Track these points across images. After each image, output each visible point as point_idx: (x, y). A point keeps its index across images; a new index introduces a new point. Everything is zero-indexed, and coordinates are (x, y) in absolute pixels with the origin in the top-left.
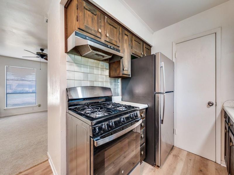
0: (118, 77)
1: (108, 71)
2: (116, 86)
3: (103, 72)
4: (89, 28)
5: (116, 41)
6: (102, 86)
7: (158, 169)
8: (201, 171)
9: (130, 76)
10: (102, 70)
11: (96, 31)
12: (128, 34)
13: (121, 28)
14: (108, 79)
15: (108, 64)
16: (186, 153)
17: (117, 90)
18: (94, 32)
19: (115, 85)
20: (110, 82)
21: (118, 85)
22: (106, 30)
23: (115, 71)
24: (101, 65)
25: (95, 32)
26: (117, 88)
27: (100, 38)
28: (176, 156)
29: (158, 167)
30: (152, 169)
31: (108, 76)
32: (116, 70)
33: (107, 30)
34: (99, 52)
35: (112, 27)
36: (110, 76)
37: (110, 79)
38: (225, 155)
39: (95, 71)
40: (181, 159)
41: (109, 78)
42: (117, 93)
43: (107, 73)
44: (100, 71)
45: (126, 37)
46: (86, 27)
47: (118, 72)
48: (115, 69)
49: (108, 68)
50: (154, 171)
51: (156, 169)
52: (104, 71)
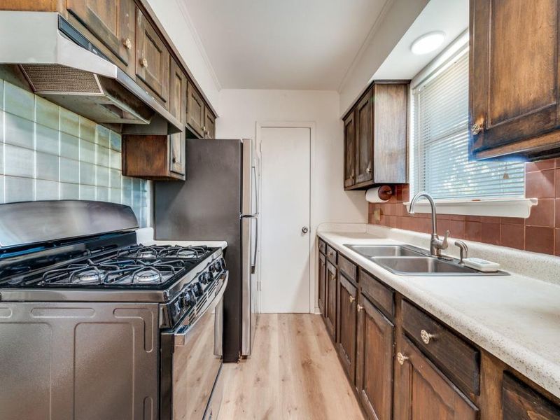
0: (145, 178)
1: (119, 157)
2: (139, 201)
3: (105, 156)
4: (100, 24)
5: (159, 85)
6: (103, 200)
7: (245, 362)
8: (299, 332)
9: (184, 178)
10: (104, 153)
11: (117, 39)
12: (182, 76)
13: (169, 55)
14: (121, 179)
15: (119, 137)
16: (275, 317)
17: (143, 211)
18: (113, 43)
19: (137, 197)
20: (125, 189)
21: (144, 198)
22: (140, 47)
23: (148, 161)
24: (100, 137)
25: (114, 41)
26: (143, 206)
27: (127, 65)
28: (265, 328)
29: (245, 357)
30: (237, 368)
31: (120, 172)
32: (149, 159)
33: (142, 49)
34: (122, 102)
35: (152, 45)
36: (125, 172)
37: (124, 180)
38: (319, 297)
39: (81, 152)
40: (273, 329)
41: (122, 177)
42: (142, 218)
43: (116, 161)
44: (96, 154)
45: (177, 81)
46: (92, 16)
47: (158, 163)
48: (147, 156)
49: (119, 147)
50: (241, 370)
51: (242, 364)
52: (108, 154)
